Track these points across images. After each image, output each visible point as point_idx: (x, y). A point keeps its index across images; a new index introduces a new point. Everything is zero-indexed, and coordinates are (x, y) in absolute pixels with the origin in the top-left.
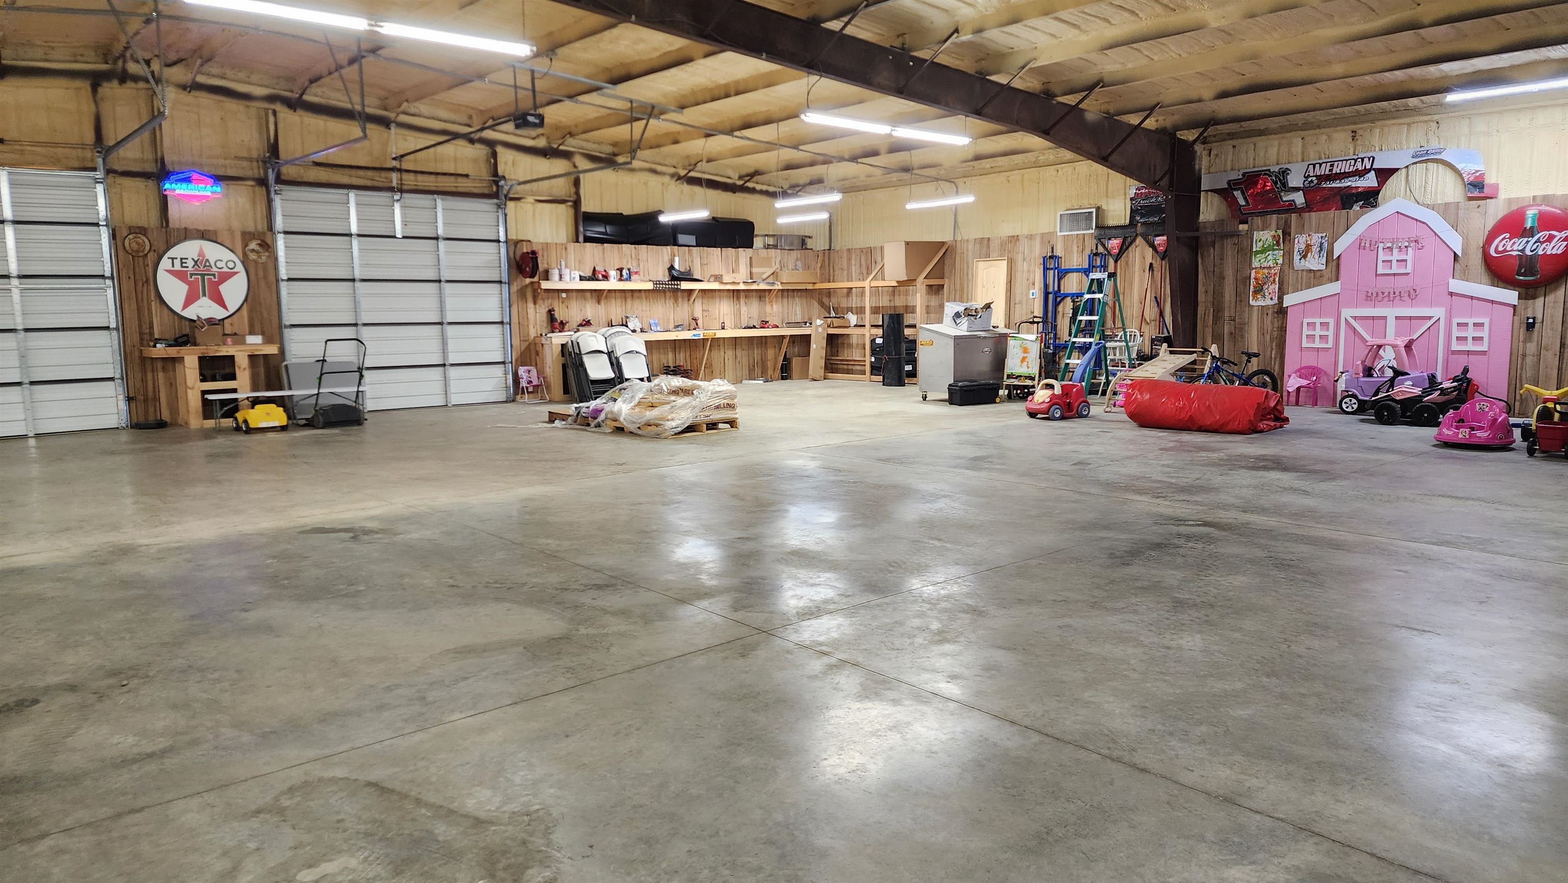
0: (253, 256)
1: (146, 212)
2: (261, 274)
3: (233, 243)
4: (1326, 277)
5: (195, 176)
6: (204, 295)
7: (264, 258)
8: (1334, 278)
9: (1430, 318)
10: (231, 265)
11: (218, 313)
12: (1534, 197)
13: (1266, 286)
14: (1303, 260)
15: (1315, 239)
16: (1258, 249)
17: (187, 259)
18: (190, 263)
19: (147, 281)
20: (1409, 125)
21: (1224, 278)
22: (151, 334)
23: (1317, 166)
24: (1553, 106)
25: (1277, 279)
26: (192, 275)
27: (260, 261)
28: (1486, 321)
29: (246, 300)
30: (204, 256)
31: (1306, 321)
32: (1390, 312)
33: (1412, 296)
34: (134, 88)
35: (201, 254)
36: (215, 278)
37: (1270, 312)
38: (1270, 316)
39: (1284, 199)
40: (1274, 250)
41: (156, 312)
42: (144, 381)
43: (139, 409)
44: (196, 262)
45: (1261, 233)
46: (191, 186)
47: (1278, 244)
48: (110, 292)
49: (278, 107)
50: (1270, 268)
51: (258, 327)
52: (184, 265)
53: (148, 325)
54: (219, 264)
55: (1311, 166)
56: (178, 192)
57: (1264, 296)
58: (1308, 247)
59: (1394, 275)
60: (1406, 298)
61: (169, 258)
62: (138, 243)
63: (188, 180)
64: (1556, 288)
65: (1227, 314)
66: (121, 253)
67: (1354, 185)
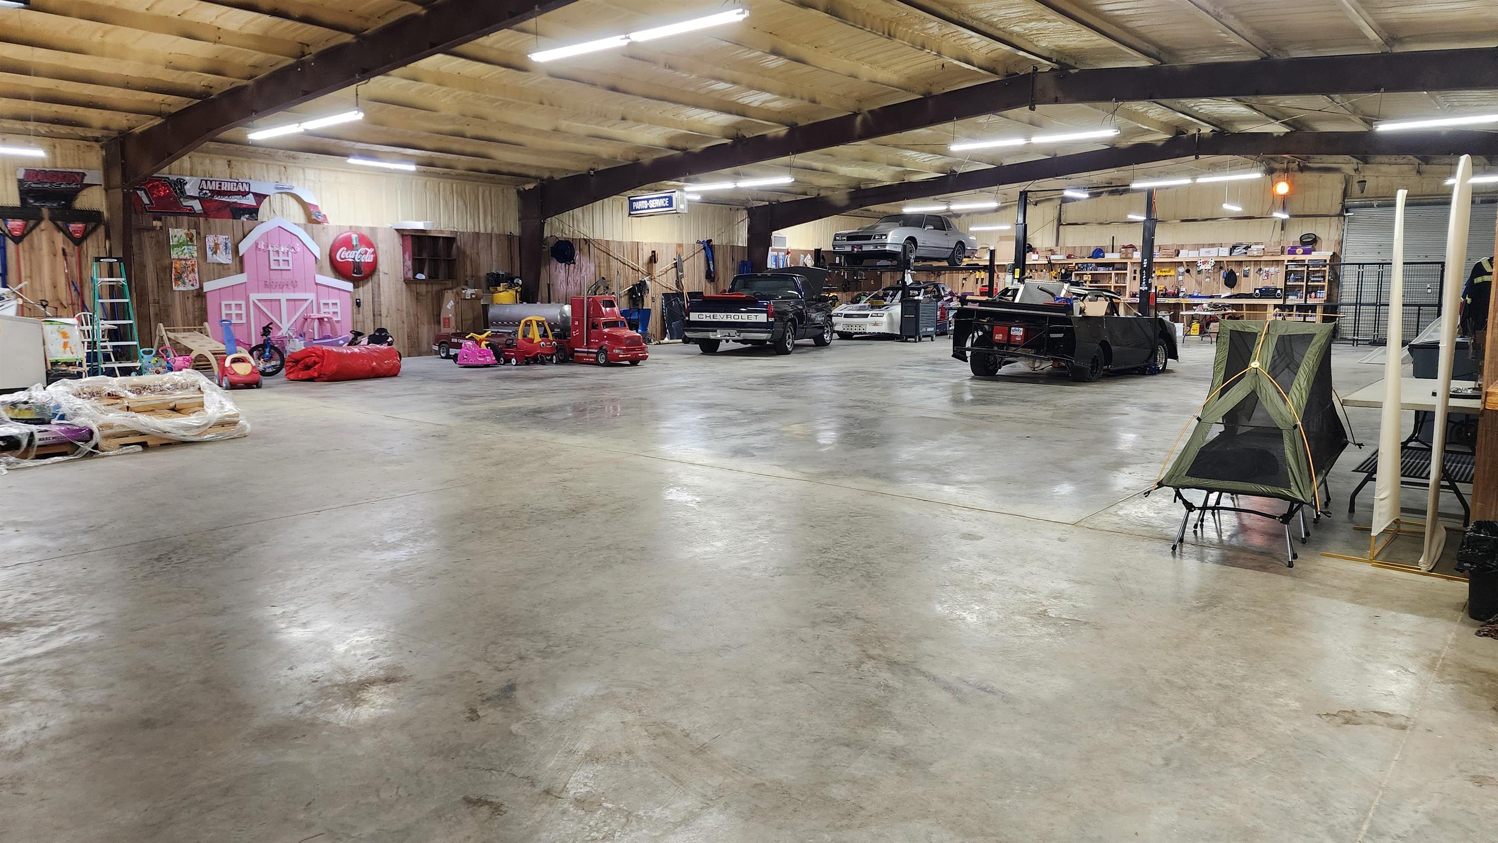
4: (232, 270)
8: (239, 271)
9: (306, 300)
12: (351, 227)
13: (185, 275)
14: (214, 255)
15: (221, 239)
16: (174, 243)
20: (267, 165)
21: (145, 266)
23: (209, 182)
24: (347, 172)
25: (196, 269)
28: (337, 301)
31: (223, 303)
32: (283, 296)
33: (293, 285)
37: (191, 296)
38: (190, 300)
39: (184, 204)
40: (188, 245)
45: (176, 230)
47: (191, 240)
50: (186, 260)
55: (204, 182)
57: (184, 283)
58: (217, 245)
59: (281, 270)
60: (290, 286)
64: (368, 282)
65: (151, 298)
67: (239, 202)
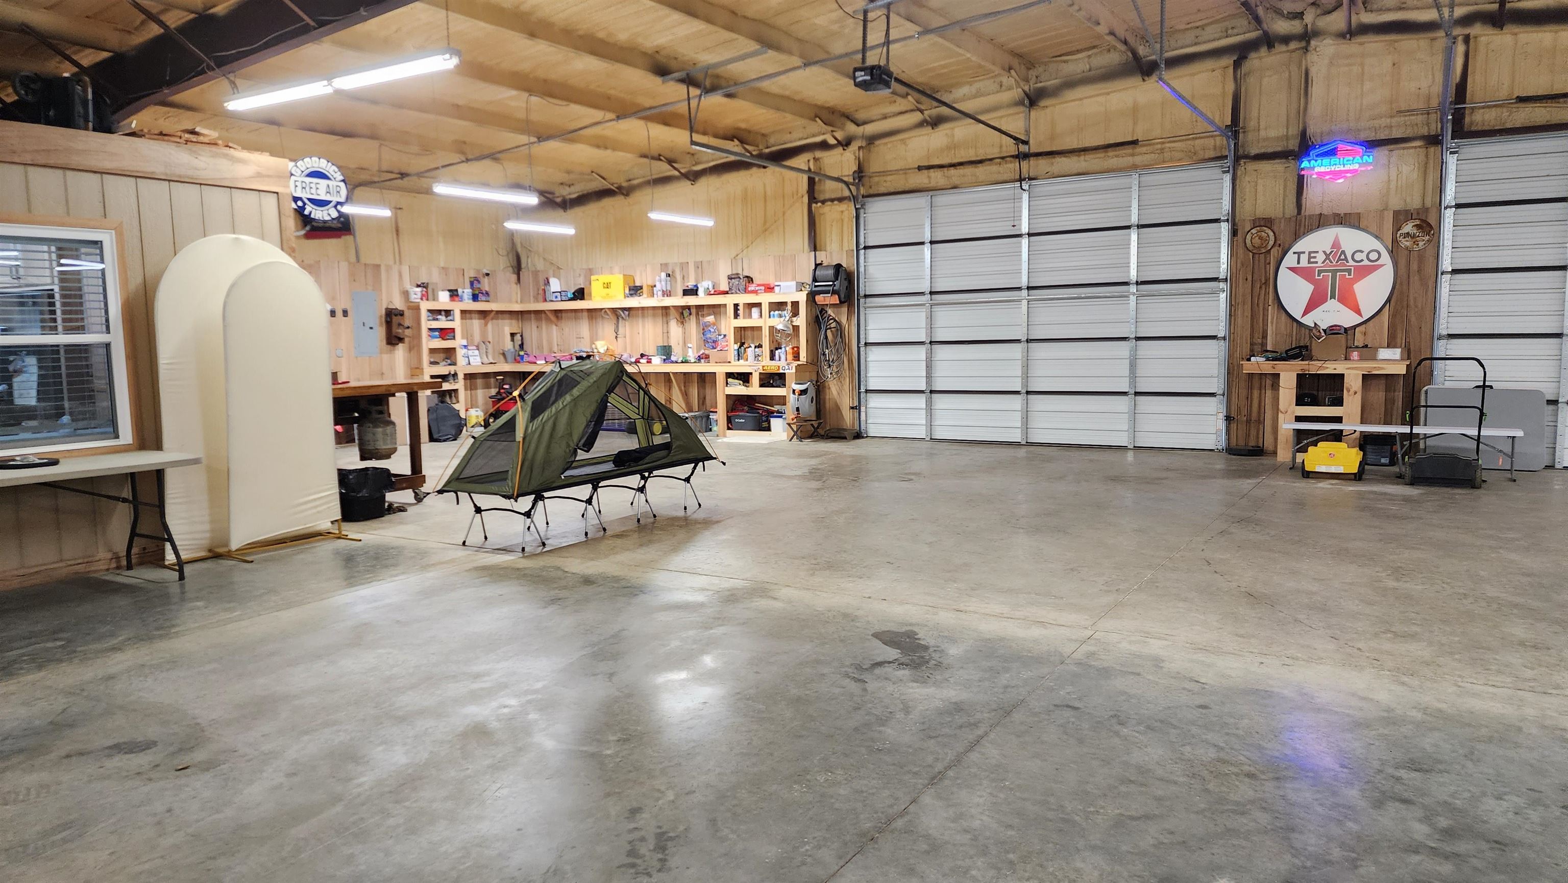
0: (1406, 243)
1: (1281, 199)
2: (1414, 266)
3: (1380, 226)
5: (1341, 146)
6: (1333, 297)
7: (1421, 244)
10: (1374, 256)
11: (1347, 319)
17: (1317, 252)
18: (1320, 257)
19: (1266, 283)
22: (1264, 344)
26: (1320, 272)
27: (1416, 248)
29: (1389, 300)
30: (1340, 247)
34: (1284, 52)
35: (1336, 245)
36: (1350, 275)
41: (1273, 318)
42: (1249, 398)
43: (1240, 432)
44: (1327, 256)
46: (1334, 160)
48: (1223, 296)
49: (1476, 30)
51: (1400, 337)
52: (1312, 260)
53: (1261, 334)
54: (1358, 257)
56: (1317, 170)
61: (1294, 253)
62: (1260, 238)
63: (1333, 153)
66: (1241, 251)
